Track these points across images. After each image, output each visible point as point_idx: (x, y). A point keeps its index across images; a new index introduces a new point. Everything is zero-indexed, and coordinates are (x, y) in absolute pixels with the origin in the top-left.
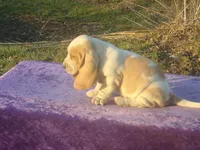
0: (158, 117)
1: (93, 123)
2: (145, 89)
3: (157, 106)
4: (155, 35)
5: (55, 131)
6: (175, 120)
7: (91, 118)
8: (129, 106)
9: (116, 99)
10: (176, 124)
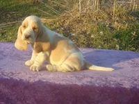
0: (78, 78)
1: (34, 84)
2: (67, 58)
3: (75, 70)
4: (60, 20)
5: (6, 90)
6: (89, 80)
7: (32, 81)
8: (56, 71)
9: (47, 66)
10: (91, 82)
